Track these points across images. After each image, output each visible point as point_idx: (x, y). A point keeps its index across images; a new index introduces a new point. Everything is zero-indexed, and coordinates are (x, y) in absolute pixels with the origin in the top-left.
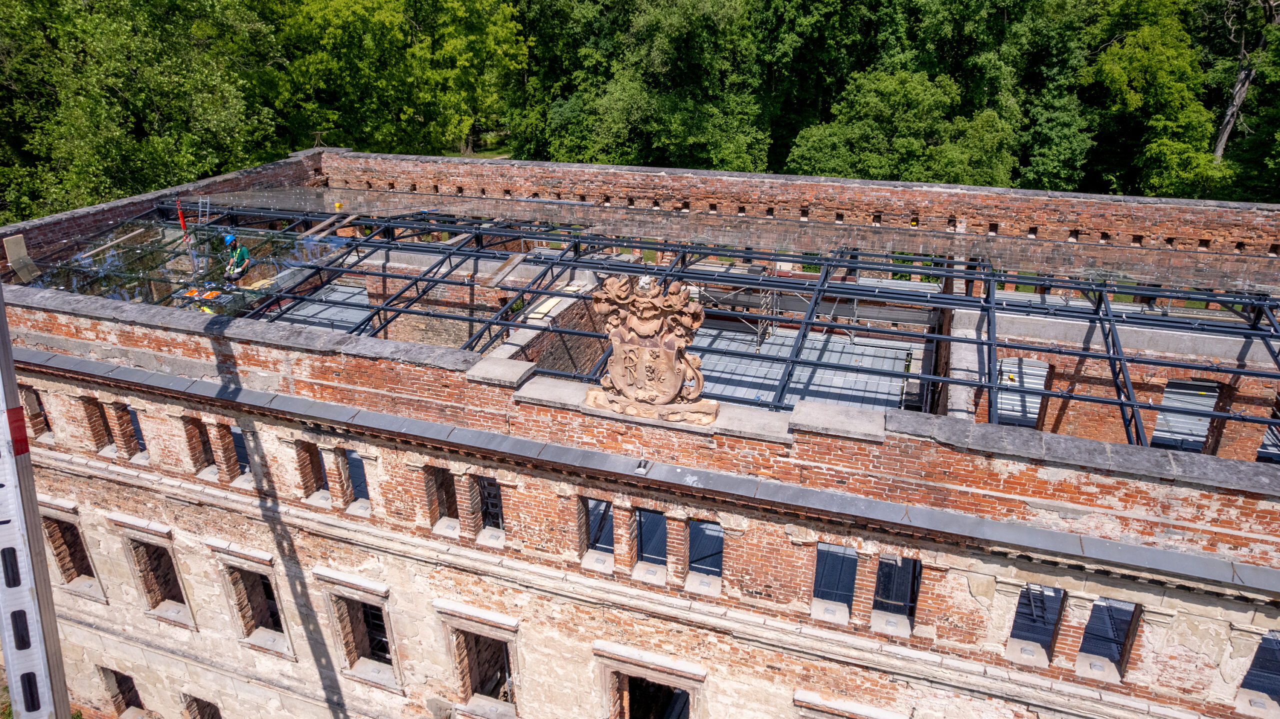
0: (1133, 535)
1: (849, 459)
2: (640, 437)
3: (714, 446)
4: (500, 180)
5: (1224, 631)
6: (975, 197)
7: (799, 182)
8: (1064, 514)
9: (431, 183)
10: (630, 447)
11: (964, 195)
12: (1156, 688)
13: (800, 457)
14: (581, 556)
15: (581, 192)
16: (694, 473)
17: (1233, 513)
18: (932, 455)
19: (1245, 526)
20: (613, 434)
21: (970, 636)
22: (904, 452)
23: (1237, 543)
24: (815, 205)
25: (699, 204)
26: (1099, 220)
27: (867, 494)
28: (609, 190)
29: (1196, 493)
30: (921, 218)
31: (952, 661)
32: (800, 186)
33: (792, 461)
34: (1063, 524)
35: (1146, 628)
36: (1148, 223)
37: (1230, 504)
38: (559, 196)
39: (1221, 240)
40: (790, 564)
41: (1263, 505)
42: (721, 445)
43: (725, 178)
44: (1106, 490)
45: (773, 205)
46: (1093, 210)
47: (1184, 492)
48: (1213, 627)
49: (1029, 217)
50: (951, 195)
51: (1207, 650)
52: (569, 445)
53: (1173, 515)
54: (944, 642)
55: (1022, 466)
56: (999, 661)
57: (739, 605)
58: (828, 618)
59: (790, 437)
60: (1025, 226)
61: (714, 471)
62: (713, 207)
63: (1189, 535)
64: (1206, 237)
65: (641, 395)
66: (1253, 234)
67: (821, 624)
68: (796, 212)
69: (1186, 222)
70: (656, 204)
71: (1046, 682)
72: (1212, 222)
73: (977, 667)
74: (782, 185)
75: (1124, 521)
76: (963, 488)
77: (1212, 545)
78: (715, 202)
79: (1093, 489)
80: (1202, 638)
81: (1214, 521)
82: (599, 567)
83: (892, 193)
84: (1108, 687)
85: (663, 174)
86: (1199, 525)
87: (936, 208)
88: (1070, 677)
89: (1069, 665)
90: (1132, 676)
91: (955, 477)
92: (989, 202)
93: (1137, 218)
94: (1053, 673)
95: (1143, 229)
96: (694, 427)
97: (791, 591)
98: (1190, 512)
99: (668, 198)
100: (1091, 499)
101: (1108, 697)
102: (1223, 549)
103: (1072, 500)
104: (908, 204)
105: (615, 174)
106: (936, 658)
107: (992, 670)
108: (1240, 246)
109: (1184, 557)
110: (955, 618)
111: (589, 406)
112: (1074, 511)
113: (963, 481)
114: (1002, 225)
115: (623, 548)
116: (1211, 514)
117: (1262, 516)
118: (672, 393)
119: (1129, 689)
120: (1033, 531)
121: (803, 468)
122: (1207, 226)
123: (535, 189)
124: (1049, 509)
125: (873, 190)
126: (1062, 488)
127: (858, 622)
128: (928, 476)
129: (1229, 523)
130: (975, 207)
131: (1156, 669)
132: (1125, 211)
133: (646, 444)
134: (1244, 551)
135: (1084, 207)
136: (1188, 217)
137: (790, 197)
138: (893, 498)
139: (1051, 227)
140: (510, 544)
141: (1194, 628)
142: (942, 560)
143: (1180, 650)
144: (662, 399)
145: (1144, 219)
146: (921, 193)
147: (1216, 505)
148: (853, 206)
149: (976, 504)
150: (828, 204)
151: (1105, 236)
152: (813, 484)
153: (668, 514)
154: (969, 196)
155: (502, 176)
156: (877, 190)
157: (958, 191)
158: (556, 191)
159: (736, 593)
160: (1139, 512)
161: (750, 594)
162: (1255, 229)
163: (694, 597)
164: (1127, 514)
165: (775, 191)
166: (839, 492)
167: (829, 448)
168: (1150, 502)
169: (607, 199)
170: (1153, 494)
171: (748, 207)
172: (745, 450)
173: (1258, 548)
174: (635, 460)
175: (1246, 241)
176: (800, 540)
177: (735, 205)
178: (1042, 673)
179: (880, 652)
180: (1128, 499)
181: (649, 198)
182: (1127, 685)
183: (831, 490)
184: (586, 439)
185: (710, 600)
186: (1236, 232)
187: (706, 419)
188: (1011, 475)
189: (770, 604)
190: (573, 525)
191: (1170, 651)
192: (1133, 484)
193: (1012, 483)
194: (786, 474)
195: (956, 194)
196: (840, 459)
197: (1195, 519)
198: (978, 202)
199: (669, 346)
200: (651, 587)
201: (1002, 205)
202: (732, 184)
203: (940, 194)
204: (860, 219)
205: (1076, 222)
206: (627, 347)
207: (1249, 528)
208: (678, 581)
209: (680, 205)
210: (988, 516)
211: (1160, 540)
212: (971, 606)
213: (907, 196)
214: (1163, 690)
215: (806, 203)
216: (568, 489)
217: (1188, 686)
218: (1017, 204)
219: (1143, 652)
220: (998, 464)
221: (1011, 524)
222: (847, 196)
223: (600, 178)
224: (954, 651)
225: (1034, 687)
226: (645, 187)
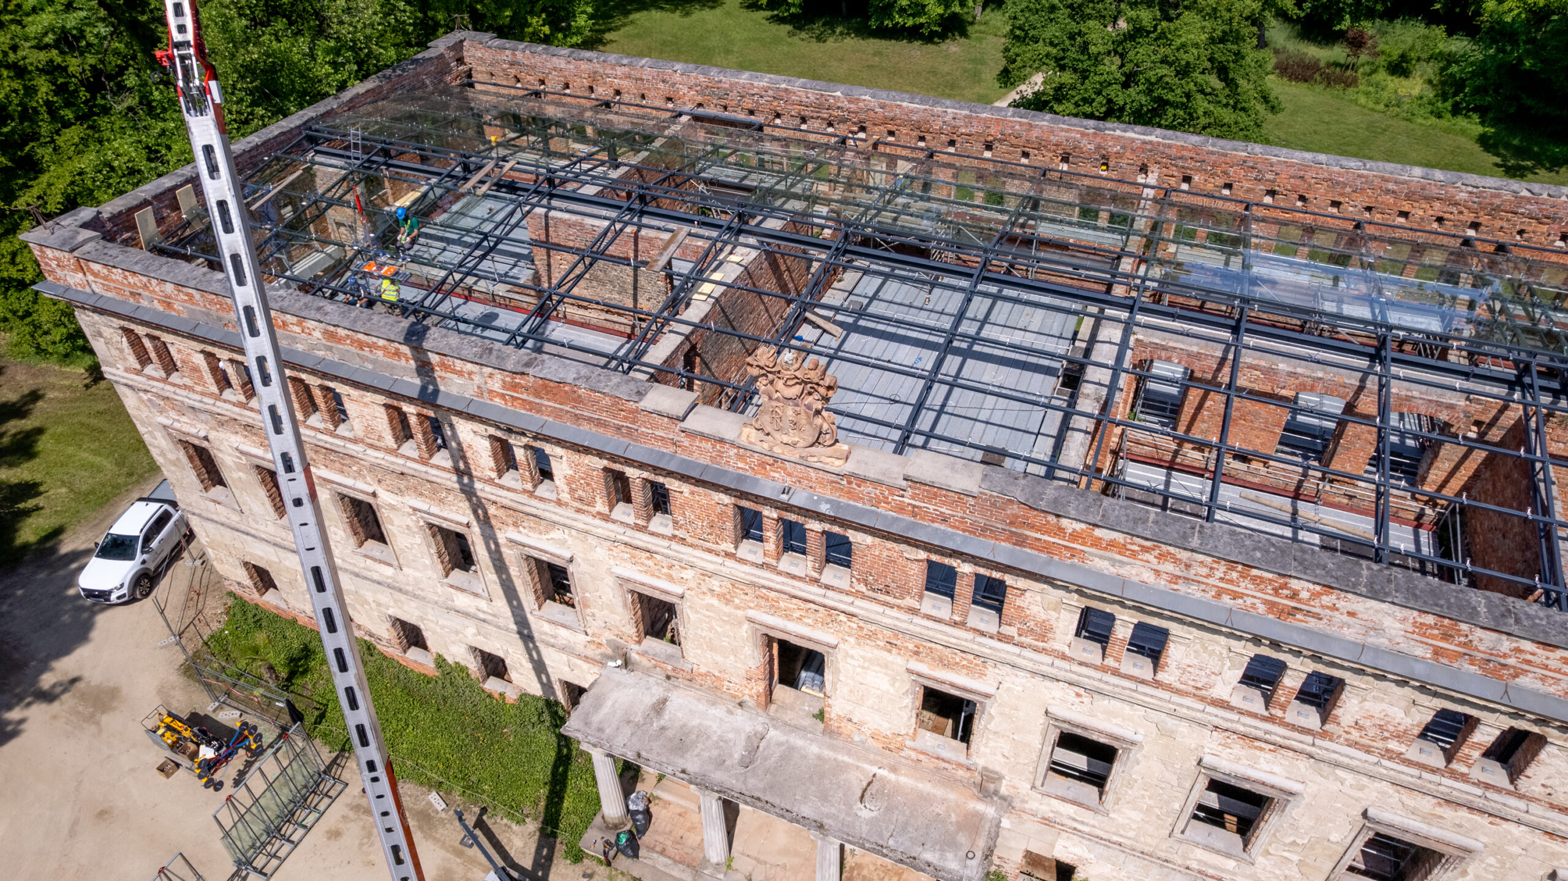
0: (1163, 583)
1: (951, 504)
2: (785, 469)
3: (844, 482)
4: (661, 85)
5: (1225, 652)
6: (1170, 146)
7: (984, 115)
8: (1113, 562)
9: (586, 83)
10: (776, 475)
11: (1159, 144)
12: (1177, 685)
13: (913, 498)
14: (736, 548)
15: (750, 106)
16: (828, 501)
17: (1235, 575)
18: (1014, 509)
19: (1243, 585)
20: (763, 465)
21: (1043, 638)
22: (993, 505)
23: (1235, 596)
24: (999, 141)
25: (876, 129)
26: (1298, 182)
27: (964, 531)
28: (780, 106)
29: (1209, 559)
30: (1111, 164)
31: (1027, 653)
32: (985, 119)
33: (907, 500)
34: (1112, 569)
35: (1171, 645)
36: (1348, 190)
37: (1233, 569)
38: (725, 108)
39: (1421, 213)
40: (904, 572)
41: (1254, 572)
42: (850, 483)
43: (905, 104)
44: (1146, 550)
45: (955, 137)
46: (1292, 171)
47: (1201, 557)
48: (1218, 649)
49: (1225, 173)
50: (1144, 142)
51: (1213, 664)
52: (726, 468)
53: (1193, 572)
54: (1023, 639)
55: (1083, 526)
56: (1064, 657)
57: (864, 597)
58: (934, 613)
59: (904, 484)
60: (1220, 182)
61: (844, 500)
62: (891, 133)
63: (1203, 587)
64: (1406, 209)
65: (786, 439)
66: (1454, 210)
67: (929, 617)
68: (980, 146)
69: (1388, 192)
70: (830, 125)
71: (1098, 675)
72: (1414, 193)
73: (1048, 659)
74: (966, 117)
75: (1157, 572)
76: (1038, 536)
77: (1218, 595)
78: (894, 128)
79: (1136, 548)
80: (1210, 655)
81: (1221, 579)
82: (751, 557)
83: (1083, 135)
84: (1143, 682)
85: (838, 94)
86: (1211, 581)
87: (1128, 154)
88: (1116, 673)
89: (1116, 665)
90: (1161, 676)
91: (1032, 527)
92: (1184, 153)
93: (1338, 183)
94: (1104, 669)
95: (1342, 195)
96: (828, 468)
97: (905, 591)
98: (1204, 571)
99: (844, 121)
100: (1134, 555)
101: (1142, 688)
102: (1226, 599)
103: (1120, 553)
104: (1099, 147)
105: (786, 90)
106: (1017, 650)
107: (1058, 662)
108: (1440, 220)
109: (1198, 602)
110: (1031, 624)
111: (743, 441)
112: (1120, 562)
113: (1038, 530)
114: (1196, 178)
115: (771, 546)
116: (1219, 574)
117: (1254, 579)
118: (811, 440)
119: (1157, 684)
120: (1090, 572)
121: (914, 506)
122: (1408, 197)
123: (699, 99)
124: (1101, 557)
125: (1062, 130)
126: (1112, 544)
127: (957, 618)
128: (1012, 523)
129: (1231, 582)
130: (1169, 157)
131: (1178, 673)
132: (1326, 175)
133: (789, 475)
134: (1240, 601)
135: (1284, 167)
136: (1391, 186)
137: (974, 131)
138: (985, 536)
139: (1246, 185)
140: (676, 533)
141: (1205, 649)
142: (1022, 583)
143: (1195, 662)
144: (802, 443)
145: (1345, 185)
146: (1113, 138)
147: (1223, 569)
148: (1041, 145)
149: (1047, 548)
150: (1014, 141)
151: (1302, 198)
152: (922, 519)
153: (807, 526)
154: (1164, 145)
155: (664, 81)
156: (1067, 131)
157: (1153, 138)
158: (723, 102)
159: (862, 588)
160: (1169, 567)
161: (873, 590)
162: (1456, 204)
163: (827, 587)
164: (1160, 567)
165: (958, 123)
166: (943, 527)
167: (935, 494)
168: (1176, 561)
169: (778, 116)
170: (1179, 556)
171: (928, 137)
172: (867, 489)
173: (1249, 601)
174: (780, 485)
175: (1446, 216)
176: (912, 557)
177: (915, 133)
178: (1096, 668)
179: (973, 641)
180: (1161, 557)
181: (823, 119)
182: (1157, 682)
183: (936, 525)
184: (740, 465)
185: (841, 591)
186: (1437, 205)
187: (838, 463)
188: (1074, 530)
189: (888, 599)
190: (729, 525)
191: (1188, 662)
192: (1164, 547)
193: (1075, 536)
194: (901, 509)
195: (1150, 142)
196: (944, 503)
197: (1208, 576)
198: (1173, 152)
199: (809, 407)
200: (794, 577)
201: (1198, 158)
202: (912, 111)
203: (1133, 140)
204: (1047, 159)
205: (1274, 181)
206: (774, 404)
207: (1245, 586)
208: (816, 575)
209: (855, 129)
210: (1056, 558)
211: (1182, 588)
212: (1044, 617)
213: (1098, 140)
214: (1182, 687)
215: (990, 138)
216: (726, 499)
217: (1199, 685)
218: (1213, 158)
219: (1169, 661)
220: (1064, 522)
221: (1073, 566)
222: (1035, 134)
223: (770, 93)
224: (1030, 646)
225: (1088, 677)
226: (819, 107)
